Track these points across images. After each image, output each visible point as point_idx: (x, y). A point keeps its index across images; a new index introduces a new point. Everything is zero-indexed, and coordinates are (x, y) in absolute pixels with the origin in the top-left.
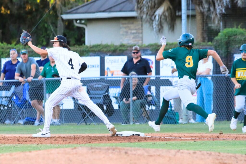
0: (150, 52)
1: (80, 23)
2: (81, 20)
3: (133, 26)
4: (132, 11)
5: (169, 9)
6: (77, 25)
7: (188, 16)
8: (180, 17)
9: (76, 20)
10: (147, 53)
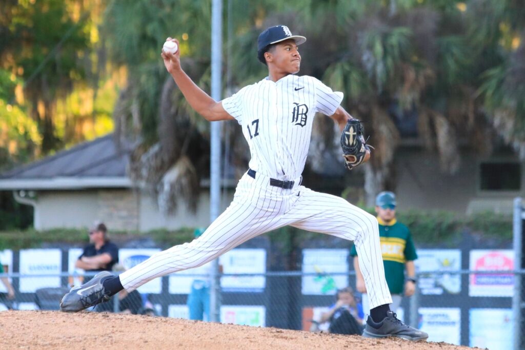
0: (152, 244)
1: (27, 196)
2: (27, 191)
3: (123, 204)
4: (121, 175)
5: (188, 172)
6: (20, 199)
7: (222, 189)
8: (207, 189)
9: (18, 191)
10: (146, 244)
